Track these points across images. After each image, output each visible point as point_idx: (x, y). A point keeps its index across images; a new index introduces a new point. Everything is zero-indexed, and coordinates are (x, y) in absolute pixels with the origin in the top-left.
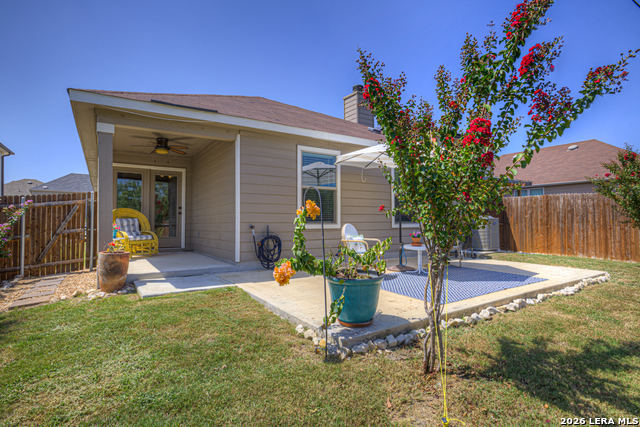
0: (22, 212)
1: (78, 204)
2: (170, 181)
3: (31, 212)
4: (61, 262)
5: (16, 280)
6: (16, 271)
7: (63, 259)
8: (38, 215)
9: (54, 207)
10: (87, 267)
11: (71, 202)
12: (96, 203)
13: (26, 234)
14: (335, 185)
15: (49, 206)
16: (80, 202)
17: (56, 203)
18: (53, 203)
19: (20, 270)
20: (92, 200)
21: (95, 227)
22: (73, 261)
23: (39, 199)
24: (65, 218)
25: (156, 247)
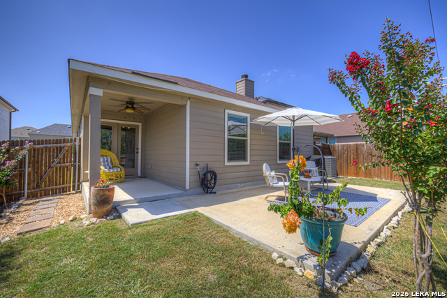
0: (25, 152)
1: (67, 146)
2: (133, 130)
3: (33, 152)
4: (54, 187)
5: (20, 202)
6: (21, 194)
7: (56, 184)
8: (38, 154)
9: (50, 148)
10: (73, 190)
11: (62, 145)
12: (80, 146)
13: (29, 167)
15: (46, 148)
16: (69, 144)
17: (51, 145)
18: (49, 146)
19: (24, 193)
20: (77, 143)
21: (79, 162)
22: (63, 186)
23: (39, 142)
24: (57, 156)
25: (123, 176)
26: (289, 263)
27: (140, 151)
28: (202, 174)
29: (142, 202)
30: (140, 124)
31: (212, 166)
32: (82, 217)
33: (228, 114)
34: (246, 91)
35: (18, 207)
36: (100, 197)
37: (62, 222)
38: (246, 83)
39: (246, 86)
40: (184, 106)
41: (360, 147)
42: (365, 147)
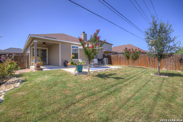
0: (13, 57)
2: (45, 51)
3: (15, 57)
7: (22, 66)
10: (27, 68)
11: (23, 55)
12: (29, 55)
14: (78, 52)
15: (19, 56)
16: (25, 55)
18: (19, 55)
20: (28, 54)
21: (29, 60)
22: (24, 67)
23: (16, 54)
24: (22, 58)
25: (42, 64)
27: (47, 57)
28: (64, 62)
30: (47, 49)
32: (33, 70)
33: (72, 46)
36: (38, 66)
37: (28, 72)
40: (59, 44)
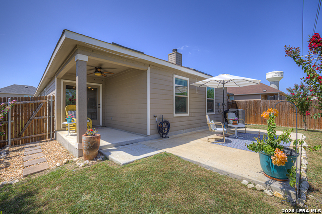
0: (9, 107)
1: (43, 103)
2: (97, 90)
3: (15, 107)
4: (33, 136)
5: (6, 149)
6: (5, 142)
7: (35, 134)
8: (19, 109)
9: (29, 104)
10: (49, 138)
11: (39, 101)
12: (54, 102)
13: (11, 120)
14: (187, 95)
15: (26, 104)
16: (44, 101)
17: (30, 102)
18: (28, 102)
19: (8, 142)
20: (51, 100)
21: (53, 115)
22: (41, 135)
23: (19, 99)
24: (35, 111)
25: (91, 126)
26: (259, 187)
27: (101, 106)
28: (159, 123)
29: (119, 146)
30: (101, 85)
31: (166, 118)
32: (74, 160)
33: (176, 78)
34: (176, 61)
35: (7, 154)
36: (92, 143)
37: (58, 164)
38: (176, 55)
39: (176, 57)
41: (258, 103)
42: (262, 102)
